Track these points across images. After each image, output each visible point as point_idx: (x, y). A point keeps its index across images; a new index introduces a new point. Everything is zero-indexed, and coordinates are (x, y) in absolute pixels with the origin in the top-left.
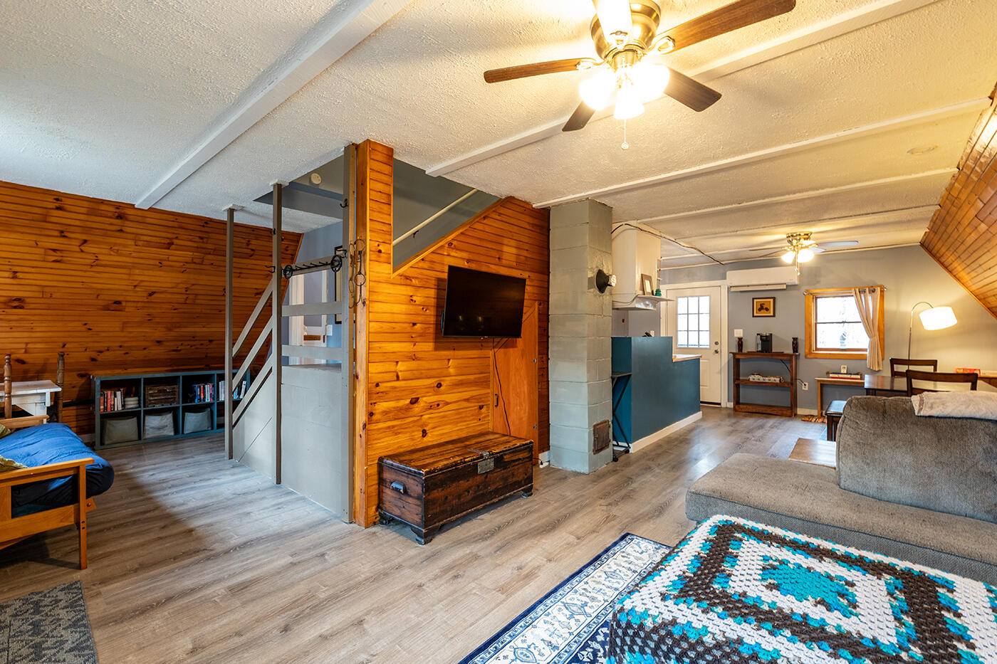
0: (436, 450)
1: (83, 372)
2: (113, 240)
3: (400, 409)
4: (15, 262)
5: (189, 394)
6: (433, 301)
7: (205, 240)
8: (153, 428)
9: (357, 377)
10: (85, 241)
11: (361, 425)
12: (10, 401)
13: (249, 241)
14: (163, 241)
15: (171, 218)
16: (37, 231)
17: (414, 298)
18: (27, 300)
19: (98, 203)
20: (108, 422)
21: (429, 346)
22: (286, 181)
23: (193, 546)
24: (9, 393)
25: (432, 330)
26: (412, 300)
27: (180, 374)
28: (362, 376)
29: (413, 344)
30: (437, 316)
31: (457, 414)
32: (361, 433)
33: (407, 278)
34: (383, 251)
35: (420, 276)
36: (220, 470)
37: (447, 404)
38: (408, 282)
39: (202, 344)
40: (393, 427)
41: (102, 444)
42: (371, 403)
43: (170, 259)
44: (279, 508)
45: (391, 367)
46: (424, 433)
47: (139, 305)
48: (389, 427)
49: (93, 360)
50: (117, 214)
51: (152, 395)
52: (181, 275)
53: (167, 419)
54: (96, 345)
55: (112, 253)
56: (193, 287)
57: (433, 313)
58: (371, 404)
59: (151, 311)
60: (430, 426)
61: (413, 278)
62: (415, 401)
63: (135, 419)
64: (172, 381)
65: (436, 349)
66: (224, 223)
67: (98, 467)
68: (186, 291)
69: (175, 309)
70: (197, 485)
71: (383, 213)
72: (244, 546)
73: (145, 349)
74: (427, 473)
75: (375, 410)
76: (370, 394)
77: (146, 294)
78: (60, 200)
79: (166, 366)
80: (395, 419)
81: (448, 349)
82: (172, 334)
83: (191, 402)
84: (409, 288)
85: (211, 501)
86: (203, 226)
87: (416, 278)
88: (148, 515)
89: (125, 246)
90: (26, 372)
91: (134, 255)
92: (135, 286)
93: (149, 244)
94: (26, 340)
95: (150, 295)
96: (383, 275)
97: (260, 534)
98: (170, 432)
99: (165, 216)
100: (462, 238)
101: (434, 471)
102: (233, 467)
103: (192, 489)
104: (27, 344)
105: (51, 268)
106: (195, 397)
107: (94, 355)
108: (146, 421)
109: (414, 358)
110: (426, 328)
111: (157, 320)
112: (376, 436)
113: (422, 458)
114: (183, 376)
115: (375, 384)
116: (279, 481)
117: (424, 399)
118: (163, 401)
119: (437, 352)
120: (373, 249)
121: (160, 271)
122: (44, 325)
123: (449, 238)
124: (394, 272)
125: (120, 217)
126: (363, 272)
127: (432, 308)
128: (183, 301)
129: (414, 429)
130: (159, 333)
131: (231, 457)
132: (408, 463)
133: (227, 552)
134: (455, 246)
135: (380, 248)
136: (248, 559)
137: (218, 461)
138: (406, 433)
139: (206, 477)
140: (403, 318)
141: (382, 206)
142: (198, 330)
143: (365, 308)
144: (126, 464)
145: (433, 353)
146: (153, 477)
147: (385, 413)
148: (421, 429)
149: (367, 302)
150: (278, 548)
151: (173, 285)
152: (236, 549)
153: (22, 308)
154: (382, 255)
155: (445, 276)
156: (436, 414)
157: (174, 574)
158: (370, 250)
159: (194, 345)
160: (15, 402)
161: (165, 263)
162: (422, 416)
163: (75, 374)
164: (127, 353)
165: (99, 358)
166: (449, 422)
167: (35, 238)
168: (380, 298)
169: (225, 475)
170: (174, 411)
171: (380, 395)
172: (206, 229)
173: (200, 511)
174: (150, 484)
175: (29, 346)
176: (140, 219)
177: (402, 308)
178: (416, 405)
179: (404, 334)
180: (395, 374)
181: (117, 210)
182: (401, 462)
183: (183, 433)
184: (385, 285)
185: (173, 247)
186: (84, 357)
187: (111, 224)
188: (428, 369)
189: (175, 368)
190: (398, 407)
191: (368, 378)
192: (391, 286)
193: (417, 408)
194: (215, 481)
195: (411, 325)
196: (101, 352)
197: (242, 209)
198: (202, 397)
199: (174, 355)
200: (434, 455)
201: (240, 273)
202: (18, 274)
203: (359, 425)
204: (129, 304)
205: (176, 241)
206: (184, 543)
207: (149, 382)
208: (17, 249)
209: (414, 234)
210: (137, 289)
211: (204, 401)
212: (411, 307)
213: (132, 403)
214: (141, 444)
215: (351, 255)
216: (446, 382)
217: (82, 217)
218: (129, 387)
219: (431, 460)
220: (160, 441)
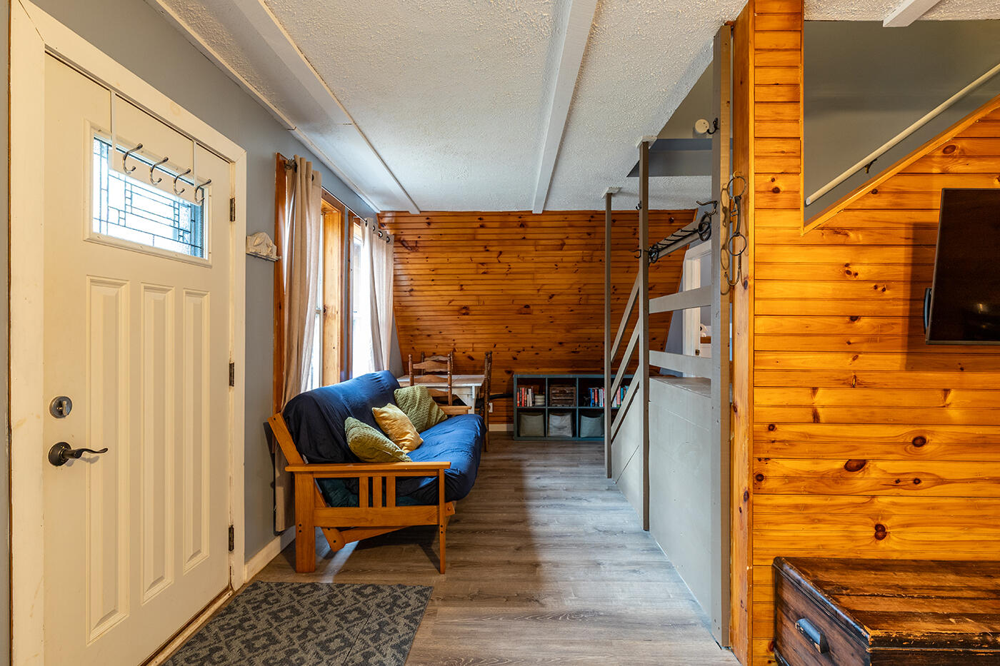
0: (909, 579)
1: (509, 369)
2: (519, 248)
3: (822, 477)
4: (461, 277)
5: (584, 397)
6: (901, 272)
7: (592, 236)
8: (555, 427)
9: (733, 408)
10: (501, 253)
11: (742, 493)
12: (451, 392)
13: (635, 229)
14: (557, 243)
15: (561, 218)
16: (470, 249)
17: (853, 269)
18: (471, 308)
19: (505, 215)
20: (523, 416)
21: (895, 361)
22: (653, 135)
23: (529, 589)
24: (451, 385)
25: (899, 328)
26: (849, 272)
27: (578, 376)
28: (742, 408)
29: (851, 355)
30: (913, 300)
31: (968, 507)
32: (741, 505)
33: (836, 231)
34: (782, 188)
35: (867, 225)
36: (595, 490)
37: (941, 481)
38: (840, 238)
39: (597, 346)
40: (806, 507)
41: (519, 435)
42: (758, 457)
43: (564, 260)
44: (634, 571)
45: (803, 397)
46: (881, 533)
47: (544, 307)
48: (796, 507)
49: (515, 359)
50: (520, 223)
51: (554, 395)
52: (573, 275)
53: (566, 420)
54: (515, 345)
55: (520, 260)
56: (585, 287)
57: (901, 295)
58: (760, 460)
59: (552, 313)
60: (895, 520)
61: (851, 229)
62: (856, 466)
63: (542, 416)
64: (571, 382)
65: (910, 367)
66: (602, 213)
67: (456, 472)
68: (580, 291)
69: (572, 311)
70: (567, 503)
71: (782, 121)
72: (576, 616)
73: (550, 350)
74: (878, 641)
75: (767, 471)
76: (755, 442)
77: (547, 298)
78: (481, 218)
79: (568, 367)
80: (811, 494)
81: (946, 368)
82: (572, 335)
83: (586, 406)
84: (842, 250)
85: (571, 529)
86: (590, 221)
87: (858, 229)
88: (514, 527)
89: (526, 252)
90: (475, 366)
91: (536, 260)
92: (539, 290)
93: (546, 248)
94: (472, 341)
95: (551, 298)
96: (782, 231)
97: (599, 607)
98: (568, 433)
99: (557, 218)
100: (987, 130)
101: (899, 641)
102: (608, 490)
103: (562, 506)
104: (473, 343)
105: (482, 280)
106: (590, 400)
107: (515, 354)
108: (550, 420)
109: (854, 382)
110: (882, 325)
111: (558, 322)
112: (770, 518)
113: (872, 590)
114: (579, 379)
115: (766, 426)
116: (647, 527)
117: (880, 464)
118: (564, 401)
119: (913, 375)
120: (762, 188)
121: (556, 273)
122: (482, 328)
123: (947, 138)
124: (805, 224)
125: (523, 225)
126: (742, 231)
127: (901, 286)
128: (577, 302)
129: (856, 518)
130: (560, 336)
131: (610, 476)
132: (835, 592)
133: (555, 618)
134: (962, 150)
135: (777, 184)
136: (572, 643)
137: (597, 477)
138: (835, 523)
139: (578, 495)
140: (829, 307)
141: (781, 108)
142: (592, 331)
143: (747, 291)
144: (526, 460)
145: (902, 374)
146: (538, 481)
147: (789, 479)
148: (874, 523)
149: (751, 283)
150: (611, 644)
151: (568, 286)
152: (565, 617)
153: (467, 314)
154: (779, 196)
155: (935, 217)
156: (909, 498)
157: (496, 623)
158: (756, 192)
159: (590, 347)
160: (455, 392)
161: (559, 265)
162: (874, 497)
163: (503, 370)
164: (537, 354)
165: (518, 357)
166: (948, 519)
167: (468, 255)
168: (777, 272)
169: (597, 498)
170: (573, 412)
171: (777, 445)
172: (592, 224)
173: (556, 540)
174: (531, 489)
175: (475, 346)
176: (537, 224)
177: (828, 288)
178: (859, 474)
179: (829, 339)
180: (810, 410)
181: (520, 220)
182: (819, 584)
183: (579, 436)
184: (786, 249)
185: (565, 247)
186: (508, 356)
187: (517, 234)
188: (889, 407)
189: (575, 369)
190: (815, 472)
191: (751, 413)
192: (799, 250)
193: (861, 481)
194: (585, 504)
195: (848, 319)
196: (519, 352)
197: (620, 191)
198: (596, 401)
199: (574, 357)
200: (902, 592)
201: (629, 267)
202: (463, 287)
203: (738, 493)
204: (536, 308)
205: (566, 241)
206: (524, 580)
207: (553, 382)
208: (461, 266)
209: (868, 166)
210: (540, 293)
211: (598, 405)
212: (845, 286)
213: (540, 400)
214: (545, 442)
215: (724, 208)
216: (938, 439)
217: (497, 231)
218: (538, 385)
219: (894, 606)
220: (560, 442)
